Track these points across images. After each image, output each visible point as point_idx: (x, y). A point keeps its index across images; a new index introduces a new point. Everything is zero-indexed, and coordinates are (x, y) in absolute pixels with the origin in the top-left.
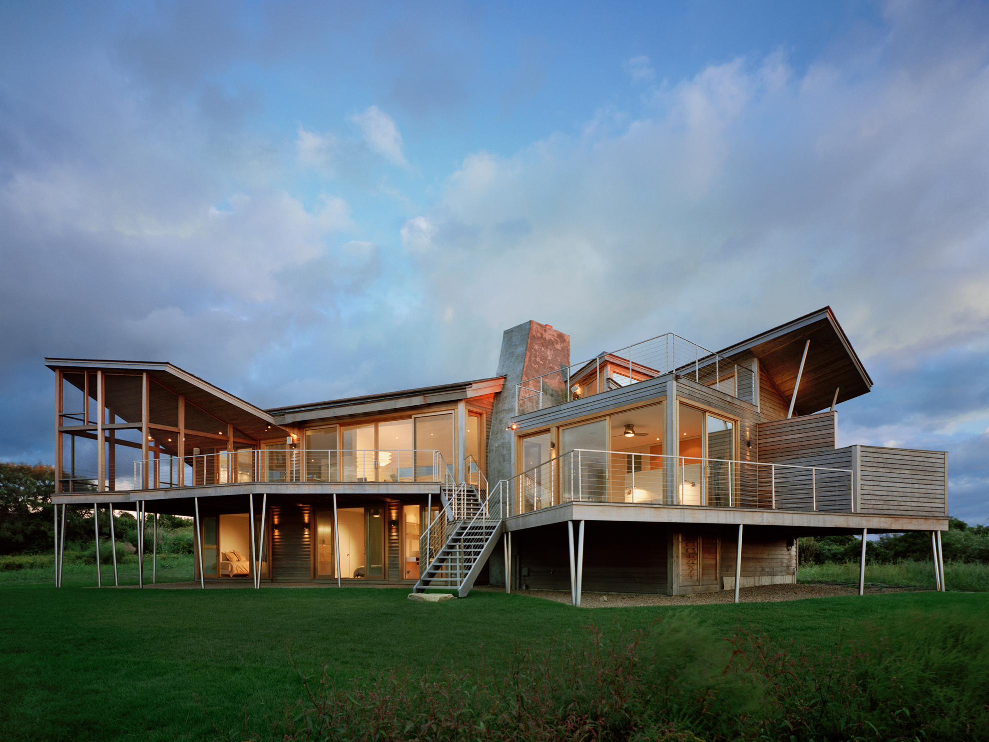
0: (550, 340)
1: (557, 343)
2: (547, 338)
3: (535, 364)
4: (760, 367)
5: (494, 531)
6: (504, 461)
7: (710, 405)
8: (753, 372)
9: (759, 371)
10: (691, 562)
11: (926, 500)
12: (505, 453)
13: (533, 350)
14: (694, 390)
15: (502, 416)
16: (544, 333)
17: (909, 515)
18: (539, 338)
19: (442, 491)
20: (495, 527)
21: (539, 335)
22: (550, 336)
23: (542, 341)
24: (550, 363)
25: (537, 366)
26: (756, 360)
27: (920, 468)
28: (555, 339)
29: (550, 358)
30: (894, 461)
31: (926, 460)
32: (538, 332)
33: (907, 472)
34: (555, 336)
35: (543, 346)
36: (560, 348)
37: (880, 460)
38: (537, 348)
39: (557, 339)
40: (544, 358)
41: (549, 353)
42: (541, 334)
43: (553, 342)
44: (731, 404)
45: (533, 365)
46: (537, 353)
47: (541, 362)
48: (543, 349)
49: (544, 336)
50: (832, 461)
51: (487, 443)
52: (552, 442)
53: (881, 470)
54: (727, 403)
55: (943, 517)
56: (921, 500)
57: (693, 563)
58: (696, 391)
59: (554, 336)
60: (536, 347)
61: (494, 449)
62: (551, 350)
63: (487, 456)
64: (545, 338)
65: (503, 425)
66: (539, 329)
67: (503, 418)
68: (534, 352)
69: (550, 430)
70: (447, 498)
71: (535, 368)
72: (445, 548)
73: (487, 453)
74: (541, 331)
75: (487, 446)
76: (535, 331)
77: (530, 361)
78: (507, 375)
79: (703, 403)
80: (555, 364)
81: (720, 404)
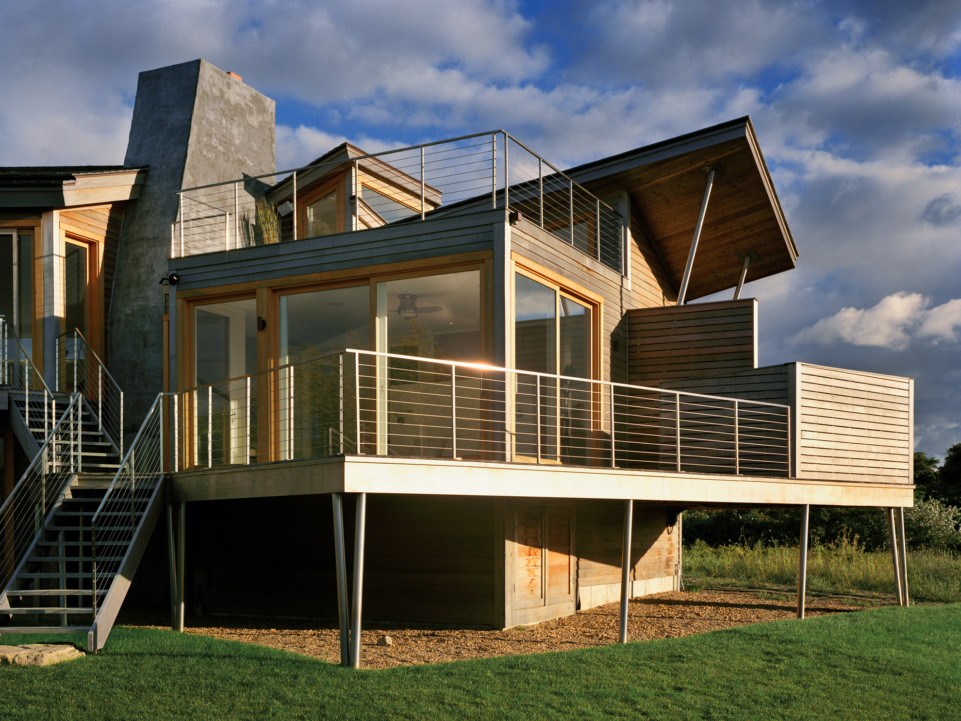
0: (238, 105)
1: (251, 113)
2: (232, 100)
3: (209, 151)
4: (631, 209)
5: (151, 501)
6: (145, 346)
7: (561, 273)
8: (622, 217)
9: (630, 215)
10: (532, 563)
11: (885, 457)
12: (146, 328)
13: (204, 122)
14: (537, 242)
15: (139, 251)
16: (225, 89)
17: (865, 482)
18: (215, 97)
19: (14, 405)
20: (152, 491)
21: (216, 92)
22: (237, 98)
23: (222, 105)
24: (237, 151)
25: (214, 156)
26: (625, 196)
27: (878, 404)
28: (246, 104)
29: (237, 142)
30: (846, 392)
31: (885, 391)
32: (214, 85)
33: (861, 410)
34: (248, 97)
35: (225, 116)
36: (256, 124)
37: (827, 390)
38: (212, 119)
39: (251, 105)
40: (227, 142)
41: (235, 131)
42: (221, 91)
43: (243, 110)
44: (591, 272)
45: (205, 152)
46: (213, 129)
47: (221, 148)
48: (224, 122)
49: (226, 96)
50: (757, 387)
51: (107, 304)
52: (259, 318)
53: (827, 405)
54: (585, 269)
55: (907, 485)
56: (879, 457)
57: (535, 566)
58: (541, 245)
59: (245, 97)
60: (212, 116)
61: (123, 317)
62: (239, 126)
63: (106, 332)
64: (229, 100)
65: (142, 270)
66: (216, 80)
67: (142, 255)
68: (207, 127)
69: (256, 292)
70: (27, 422)
71: (208, 159)
72: (41, 539)
73: (106, 324)
74: (220, 85)
75: (106, 311)
76: (209, 82)
77: (199, 144)
78: (148, 166)
79: (550, 268)
80: (247, 155)
81: (575, 271)
